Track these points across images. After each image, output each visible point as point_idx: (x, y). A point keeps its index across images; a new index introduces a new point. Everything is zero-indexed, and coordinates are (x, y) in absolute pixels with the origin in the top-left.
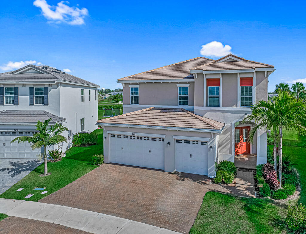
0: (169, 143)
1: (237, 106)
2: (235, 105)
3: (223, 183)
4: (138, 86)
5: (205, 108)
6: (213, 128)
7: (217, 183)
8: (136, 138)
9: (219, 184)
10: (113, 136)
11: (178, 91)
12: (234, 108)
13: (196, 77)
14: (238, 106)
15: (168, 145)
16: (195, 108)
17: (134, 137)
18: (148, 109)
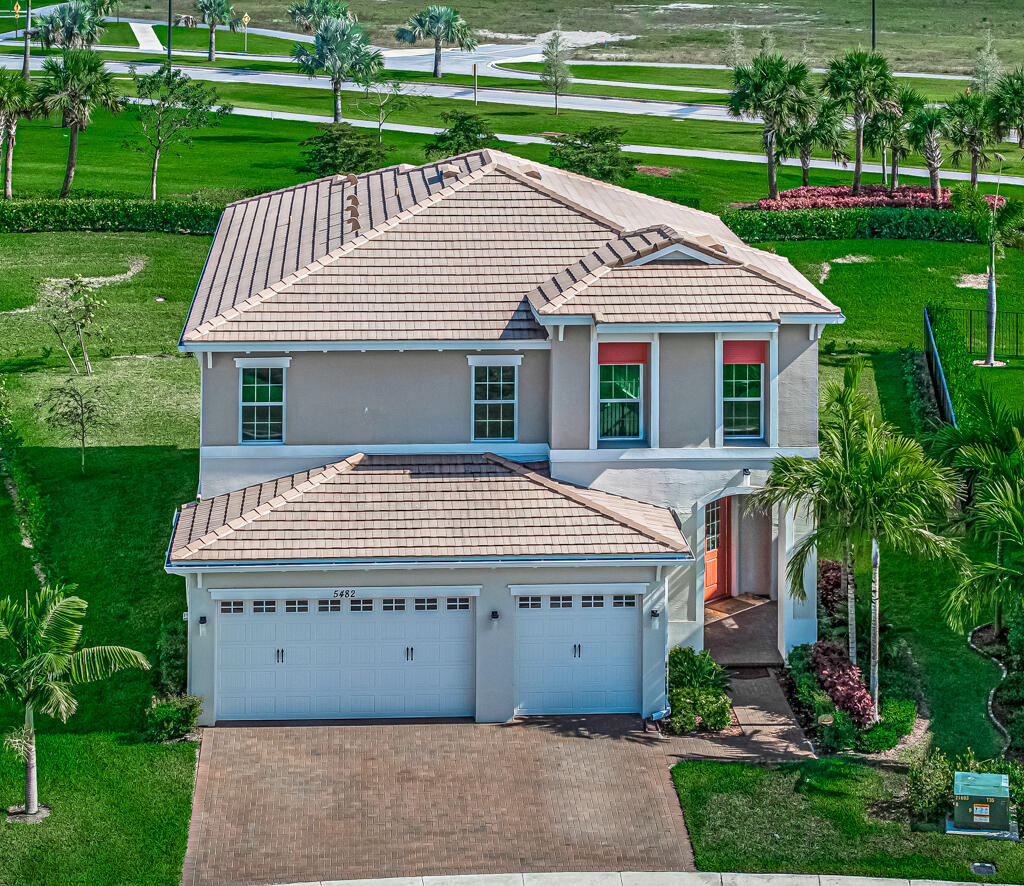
0: (495, 615)
1: (713, 444)
2: (707, 440)
3: (702, 728)
4: (284, 363)
5: (594, 454)
6: (662, 549)
7: (683, 733)
8: (346, 605)
9: (693, 736)
10: (233, 607)
11: (473, 383)
12: (704, 451)
13: (561, 338)
14: (716, 442)
15: (495, 622)
16: (555, 455)
17: (338, 602)
18: (343, 467)
